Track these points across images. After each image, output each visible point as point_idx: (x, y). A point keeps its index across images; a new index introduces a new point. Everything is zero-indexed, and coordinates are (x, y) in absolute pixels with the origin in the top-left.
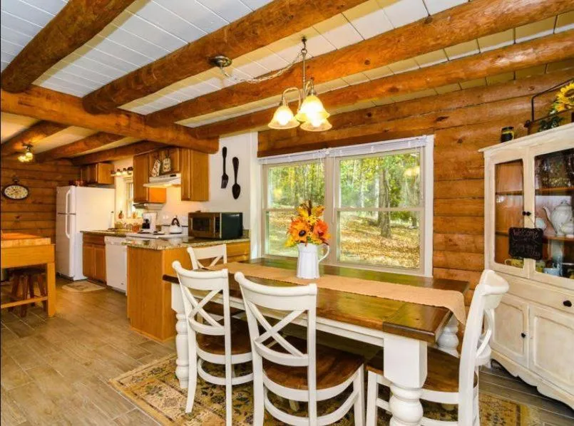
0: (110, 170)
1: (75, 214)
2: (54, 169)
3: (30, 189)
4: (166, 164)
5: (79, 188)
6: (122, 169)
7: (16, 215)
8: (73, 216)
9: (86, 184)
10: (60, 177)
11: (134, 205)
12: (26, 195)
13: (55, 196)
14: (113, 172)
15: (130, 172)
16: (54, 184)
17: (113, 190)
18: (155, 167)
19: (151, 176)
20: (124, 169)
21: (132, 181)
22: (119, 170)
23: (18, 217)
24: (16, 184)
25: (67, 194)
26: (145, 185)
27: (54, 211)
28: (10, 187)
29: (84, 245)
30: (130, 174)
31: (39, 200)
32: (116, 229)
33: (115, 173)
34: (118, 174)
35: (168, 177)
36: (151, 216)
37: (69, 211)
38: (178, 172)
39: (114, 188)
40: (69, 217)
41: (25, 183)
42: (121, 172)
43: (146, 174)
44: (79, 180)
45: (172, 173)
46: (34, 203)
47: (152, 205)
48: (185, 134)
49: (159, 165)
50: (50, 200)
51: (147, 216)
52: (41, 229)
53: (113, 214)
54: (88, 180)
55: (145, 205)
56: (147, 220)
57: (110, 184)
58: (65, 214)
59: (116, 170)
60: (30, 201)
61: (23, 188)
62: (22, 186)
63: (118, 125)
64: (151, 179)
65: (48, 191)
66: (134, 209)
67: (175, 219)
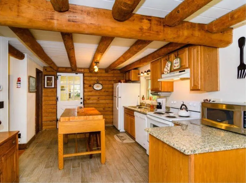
0: (137, 73)
1: (120, 97)
2: (112, 75)
3: (103, 85)
4: (176, 63)
5: (123, 84)
6: (143, 72)
7: (98, 97)
8: (119, 99)
9: (126, 81)
10: (115, 79)
11: (151, 93)
12: (101, 88)
13: (113, 88)
14: (139, 74)
15: (148, 73)
16: (113, 82)
17: (139, 84)
18: (166, 66)
19: (163, 73)
20: (145, 72)
21: (150, 78)
22: (142, 73)
23: (98, 98)
24: (98, 83)
25: (117, 87)
26: (159, 80)
27: (113, 95)
28: (95, 85)
29: (124, 114)
30: (148, 74)
31: (107, 90)
32: (141, 105)
33: (140, 74)
34: (142, 75)
35: (177, 73)
36: (162, 101)
37: (118, 96)
38: (187, 68)
39: (140, 83)
40: (118, 99)
41: (101, 82)
42: (143, 73)
43: (159, 73)
44: (123, 80)
45: (181, 70)
46: (104, 91)
47: (163, 93)
48: (199, 30)
49: (169, 65)
50: (111, 90)
51: (160, 100)
52: (108, 104)
53: (139, 97)
54: (127, 79)
55: (159, 93)
56: (160, 103)
57: (137, 81)
58: (116, 97)
59: (140, 73)
60: (103, 90)
61: (100, 85)
62: (100, 84)
63: (141, 29)
64: (163, 76)
65: (110, 86)
66: (151, 95)
67: (183, 105)
